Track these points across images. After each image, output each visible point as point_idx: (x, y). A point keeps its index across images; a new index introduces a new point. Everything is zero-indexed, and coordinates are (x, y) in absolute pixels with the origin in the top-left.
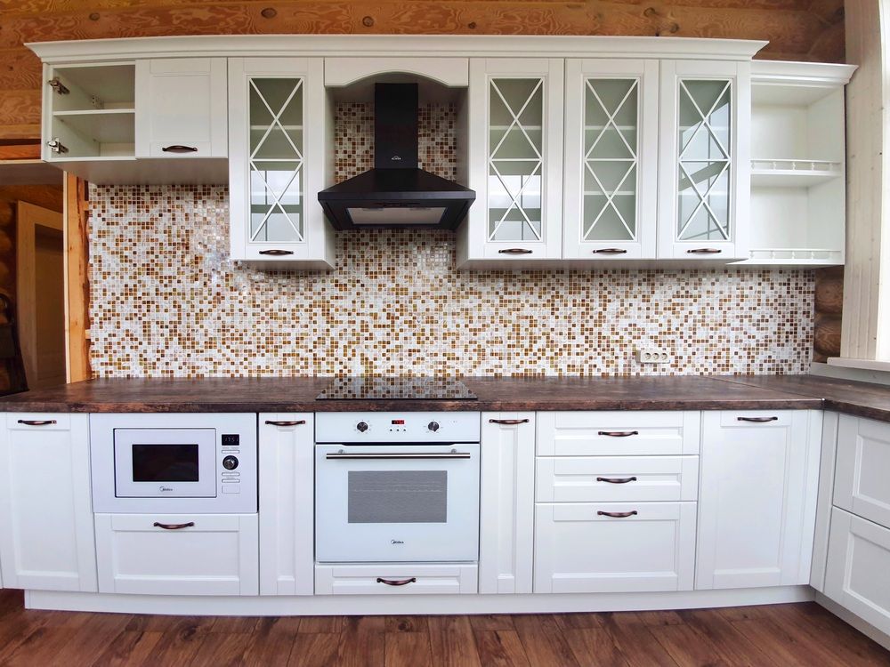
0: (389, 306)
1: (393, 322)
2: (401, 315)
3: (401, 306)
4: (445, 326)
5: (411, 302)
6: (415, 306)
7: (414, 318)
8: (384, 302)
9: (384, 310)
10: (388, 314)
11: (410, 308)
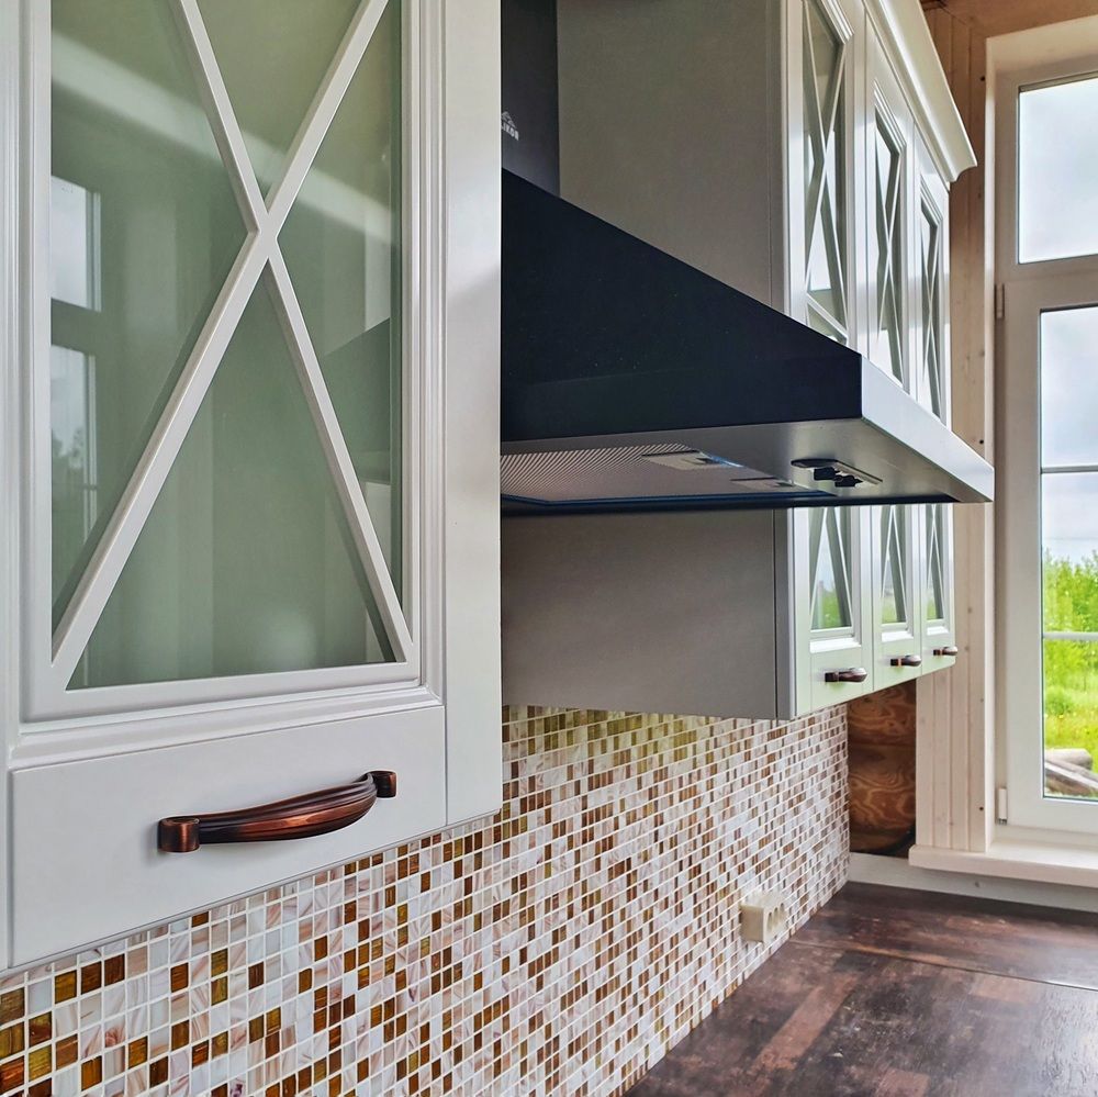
0: (321, 948)
1: (335, 1037)
2: (363, 982)
3: (364, 930)
4: (478, 981)
5: (391, 898)
6: (403, 914)
7: (401, 981)
8: (305, 931)
9: (305, 979)
10: (321, 995)
11: (389, 933)
